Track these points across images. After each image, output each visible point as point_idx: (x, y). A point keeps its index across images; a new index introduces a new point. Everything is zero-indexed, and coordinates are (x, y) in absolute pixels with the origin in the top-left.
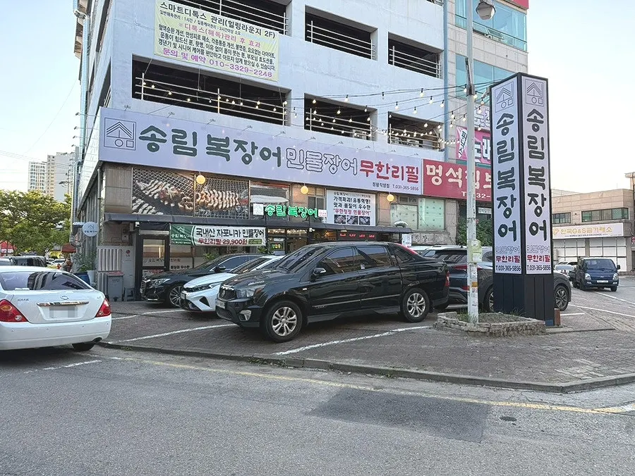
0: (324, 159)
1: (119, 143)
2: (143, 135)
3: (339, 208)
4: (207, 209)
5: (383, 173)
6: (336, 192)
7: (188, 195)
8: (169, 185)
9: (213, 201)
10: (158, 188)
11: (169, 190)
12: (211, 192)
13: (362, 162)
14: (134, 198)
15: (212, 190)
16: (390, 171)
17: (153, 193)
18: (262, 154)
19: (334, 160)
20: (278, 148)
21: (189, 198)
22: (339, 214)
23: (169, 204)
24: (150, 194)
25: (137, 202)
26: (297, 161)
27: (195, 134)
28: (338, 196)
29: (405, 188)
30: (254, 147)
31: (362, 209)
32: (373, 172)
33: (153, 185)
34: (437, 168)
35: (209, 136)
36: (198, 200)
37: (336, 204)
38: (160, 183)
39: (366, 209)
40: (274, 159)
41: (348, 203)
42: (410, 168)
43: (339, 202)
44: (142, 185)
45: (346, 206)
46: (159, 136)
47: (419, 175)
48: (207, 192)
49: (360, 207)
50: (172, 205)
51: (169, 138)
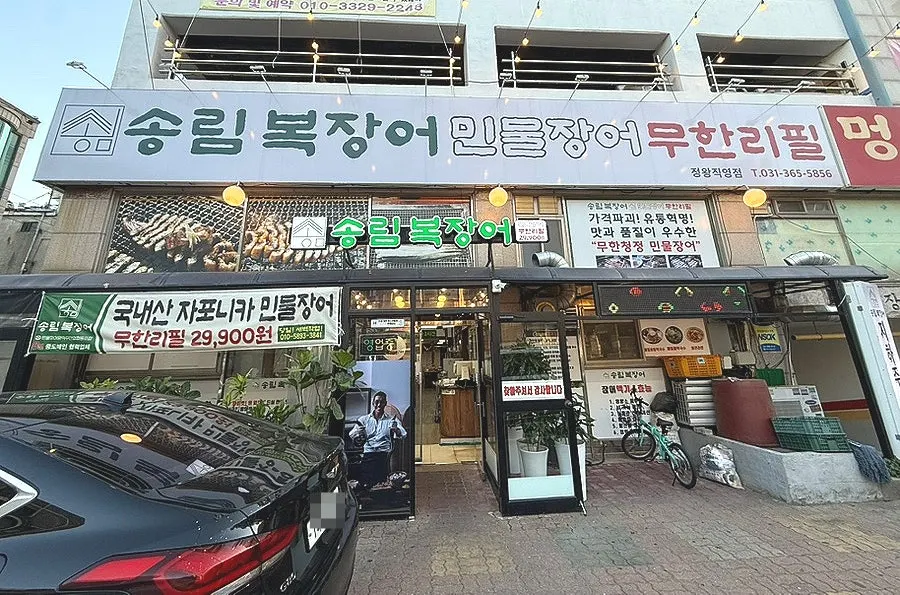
0: (547, 130)
1: (82, 146)
2: (134, 127)
3: (608, 239)
4: (269, 264)
5: (717, 144)
6: (594, 202)
7: (227, 238)
8: (190, 220)
9: (282, 245)
10: (166, 229)
11: (190, 232)
12: (281, 227)
13: (652, 126)
14: (113, 252)
15: (282, 223)
16: (735, 140)
17: (154, 239)
18: (391, 135)
19: (575, 129)
20: (432, 120)
21: (229, 244)
22: (608, 252)
23: (184, 261)
24: (148, 242)
25: (117, 260)
26: (479, 140)
27: (242, 114)
28: (600, 213)
29: (790, 173)
30: (372, 122)
31: (674, 238)
32: (686, 145)
33: (156, 225)
34: (871, 122)
35: (272, 114)
36: (249, 247)
37: (596, 231)
38: (171, 220)
39: (685, 238)
40: (420, 143)
41: (631, 225)
42: (793, 127)
43: (603, 224)
44: (133, 227)
45: (625, 232)
46: (166, 125)
47: (823, 141)
48: (271, 228)
49: (667, 234)
50: (191, 261)
51: (186, 127)
